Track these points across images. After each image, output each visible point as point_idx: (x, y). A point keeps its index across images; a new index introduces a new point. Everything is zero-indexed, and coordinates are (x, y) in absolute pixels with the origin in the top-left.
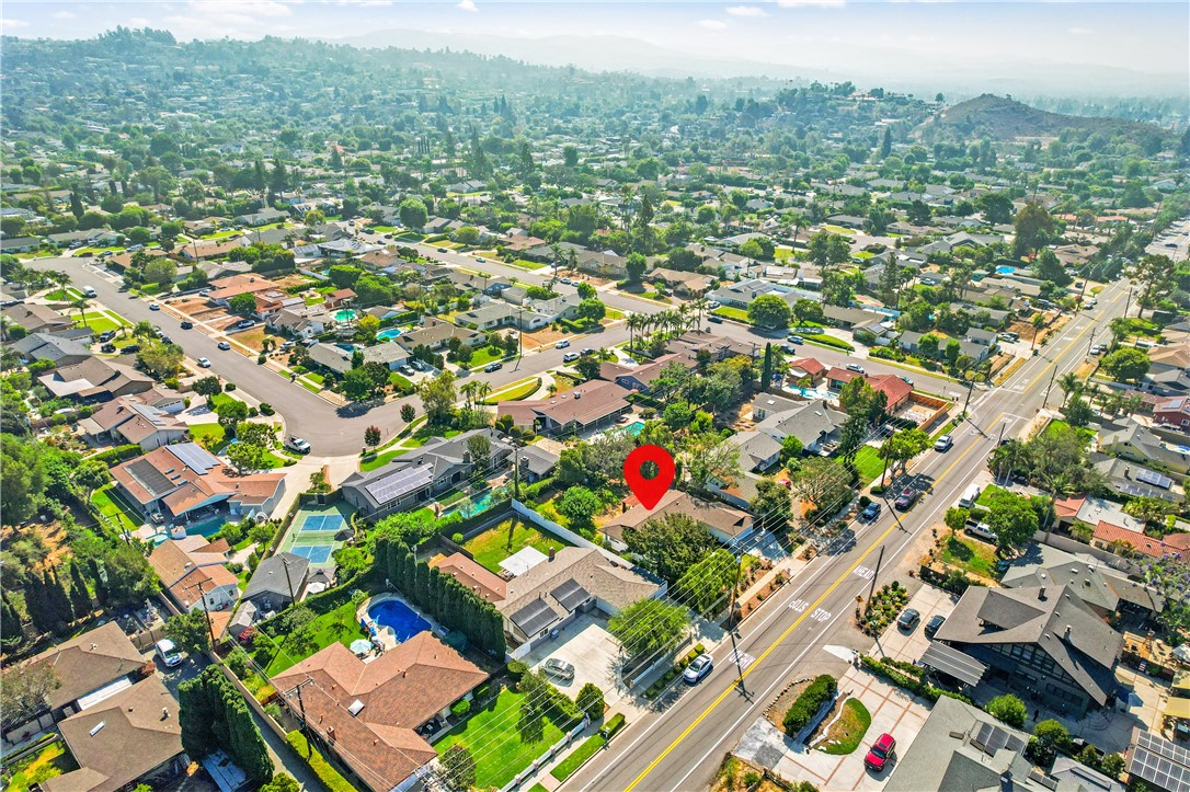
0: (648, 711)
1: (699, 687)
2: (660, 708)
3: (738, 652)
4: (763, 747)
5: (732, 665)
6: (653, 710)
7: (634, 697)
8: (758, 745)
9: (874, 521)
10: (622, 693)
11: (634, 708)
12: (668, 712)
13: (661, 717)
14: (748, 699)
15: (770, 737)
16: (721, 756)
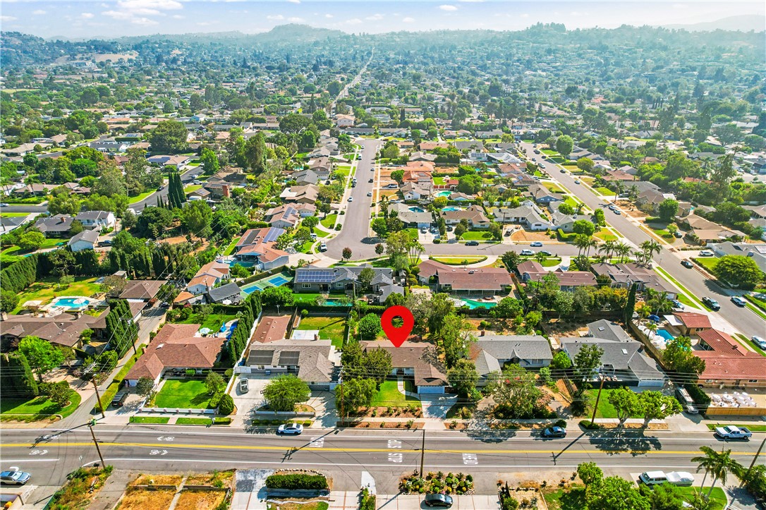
1: (280, 437)
2: (249, 431)
3: (322, 439)
4: (251, 481)
5: (309, 441)
6: (246, 429)
7: (249, 419)
8: (251, 478)
9: (544, 440)
10: (249, 414)
11: (242, 423)
12: (249, 435)
13: (245, 434)
14: (284, 459)
15: (262, 480)
16: (232, 468)
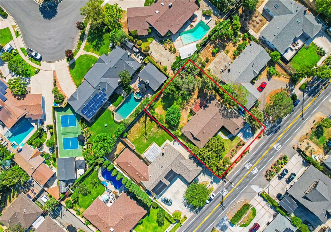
0: (193, 213)
2: (197, 212)
3: (224, 189)
4: (223, 225)
5: (221, 194)
6: (195, 213)
7: (190, 209)
8: (222, 224)
10: (186, 207)
11: (189, 212)
12: (199, 214)
13: (197, 215)
14: (223, 209)
15: (226, 222)
16: (212, 228)
